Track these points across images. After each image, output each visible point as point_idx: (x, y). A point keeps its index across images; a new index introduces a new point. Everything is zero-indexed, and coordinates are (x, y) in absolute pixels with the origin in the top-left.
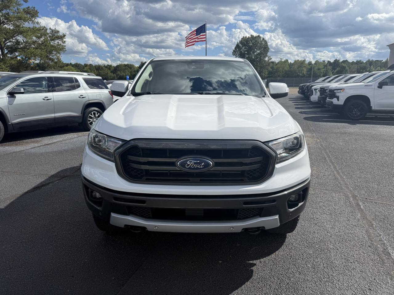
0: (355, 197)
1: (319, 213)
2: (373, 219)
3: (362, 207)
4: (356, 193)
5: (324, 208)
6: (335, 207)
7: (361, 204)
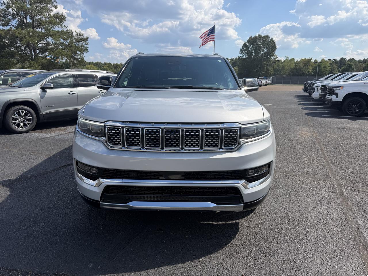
0: (340, 185)
1: (303, 197)
2: (353, 204)
3: (345, 193)
4: (342, 182)
5: (309, 192)
6: (319, 193)
7: (344, 191)
